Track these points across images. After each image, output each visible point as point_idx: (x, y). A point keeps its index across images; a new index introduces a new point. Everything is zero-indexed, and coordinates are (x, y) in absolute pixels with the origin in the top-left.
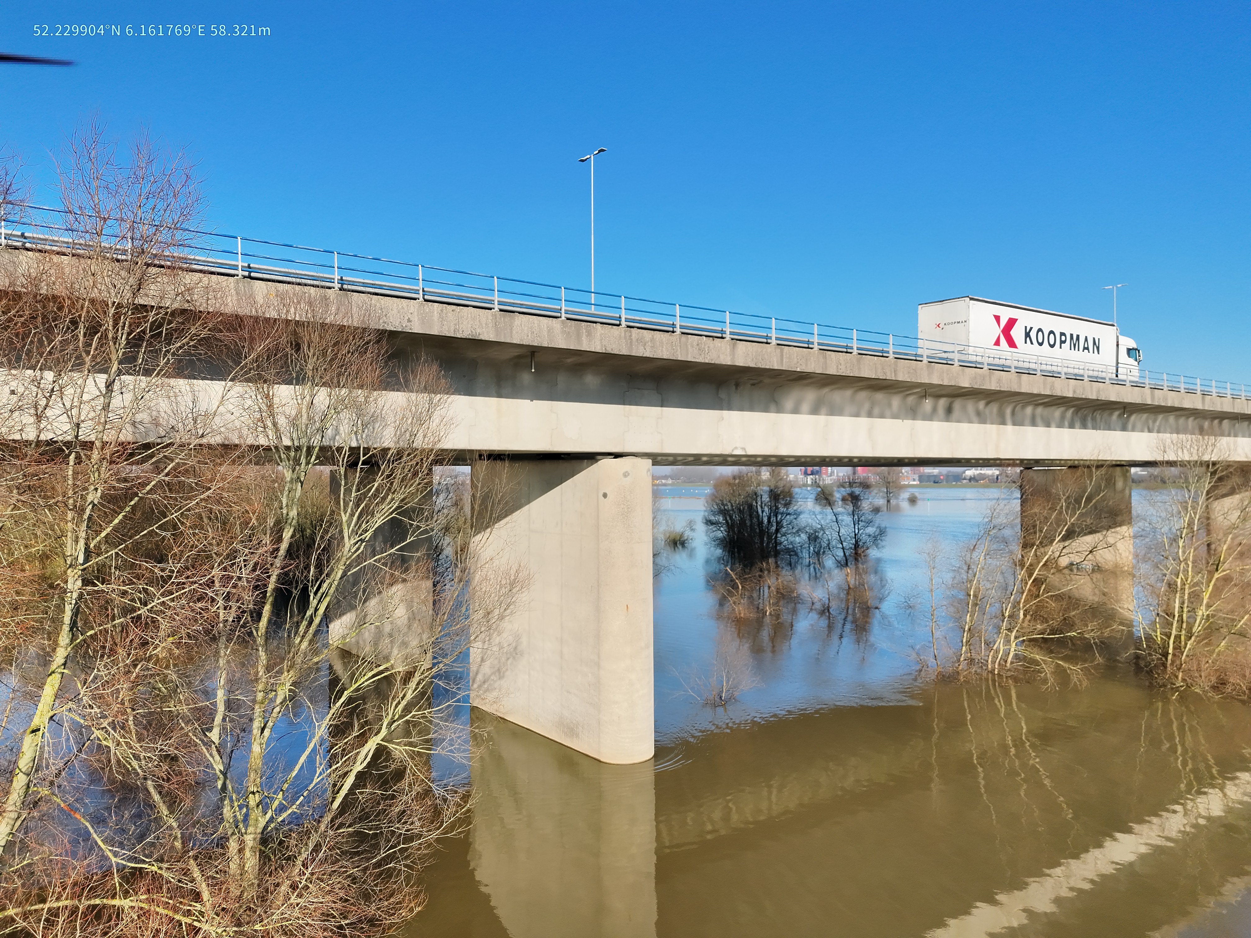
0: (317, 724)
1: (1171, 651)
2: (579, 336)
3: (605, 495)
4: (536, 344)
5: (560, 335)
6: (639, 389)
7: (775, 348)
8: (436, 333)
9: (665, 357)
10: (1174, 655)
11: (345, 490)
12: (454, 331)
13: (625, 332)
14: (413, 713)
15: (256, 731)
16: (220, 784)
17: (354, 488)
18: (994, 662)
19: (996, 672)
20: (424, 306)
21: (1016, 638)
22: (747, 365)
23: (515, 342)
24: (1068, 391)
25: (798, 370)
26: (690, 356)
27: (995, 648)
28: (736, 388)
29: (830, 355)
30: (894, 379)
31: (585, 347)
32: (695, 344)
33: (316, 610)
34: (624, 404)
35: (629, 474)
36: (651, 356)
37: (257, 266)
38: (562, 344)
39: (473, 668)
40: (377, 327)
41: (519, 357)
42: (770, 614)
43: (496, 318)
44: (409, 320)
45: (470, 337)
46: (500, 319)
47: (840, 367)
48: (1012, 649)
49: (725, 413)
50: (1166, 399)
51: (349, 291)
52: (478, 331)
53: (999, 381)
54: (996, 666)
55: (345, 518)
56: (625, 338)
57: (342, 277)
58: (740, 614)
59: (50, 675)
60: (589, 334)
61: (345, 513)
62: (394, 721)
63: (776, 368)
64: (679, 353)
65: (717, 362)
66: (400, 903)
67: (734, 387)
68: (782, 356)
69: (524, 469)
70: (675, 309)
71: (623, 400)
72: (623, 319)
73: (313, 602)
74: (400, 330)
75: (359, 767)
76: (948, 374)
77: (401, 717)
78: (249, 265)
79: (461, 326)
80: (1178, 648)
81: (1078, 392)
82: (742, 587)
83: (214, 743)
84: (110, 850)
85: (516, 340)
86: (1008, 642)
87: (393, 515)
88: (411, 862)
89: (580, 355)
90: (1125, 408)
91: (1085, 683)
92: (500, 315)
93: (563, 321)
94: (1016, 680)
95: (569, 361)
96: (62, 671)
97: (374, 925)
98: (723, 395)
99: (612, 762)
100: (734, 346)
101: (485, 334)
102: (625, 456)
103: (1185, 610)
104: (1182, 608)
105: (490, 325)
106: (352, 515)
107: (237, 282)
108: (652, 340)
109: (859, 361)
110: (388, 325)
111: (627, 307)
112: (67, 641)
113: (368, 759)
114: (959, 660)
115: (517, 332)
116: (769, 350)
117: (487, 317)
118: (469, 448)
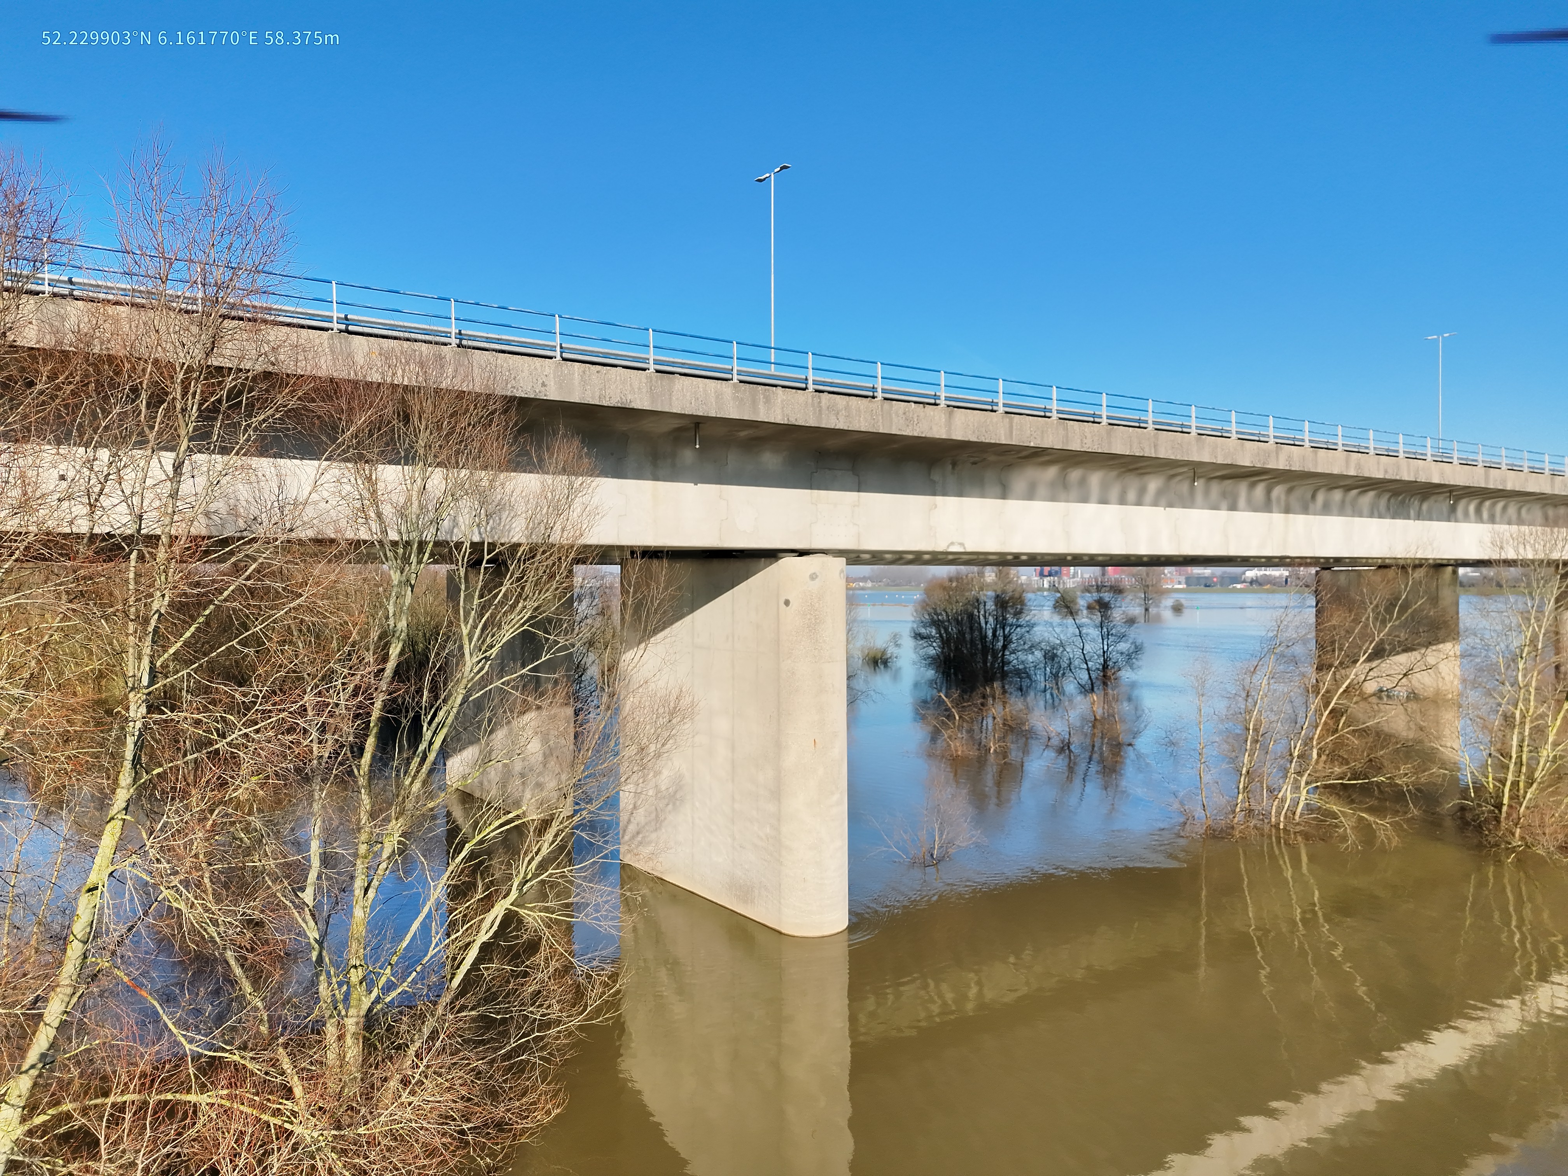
0: (432, 884)
1: (1506, 801)
2: (754, 403)
3: (787, 603)
4: (701, 414)
5: (731, 402)
6: (830, 469)
7: (1003, 418)
8: (577, 400)
9: (862, 430)
10: (1510, 806)
11: (465, 596)
12: (600, 398)
13: (813, 397)
14: (550, 871)
15: (358, 892)
16: (314, 955)
17: (477, 593)
18: (1278, 814)
19: (1281, 827)
20: (562, 365)
21: (1307, 783)
22: (966, 439)
23: (675, 411)
24: (1378, 470)
25: (1032, 444)
26: (894, 427)
27: (1280, 796)
28: (953, 468)
29: (1073, 426)
30: (1153, 455)
31: (763, 415)
32: (901, 412)
33: (431, 744)
34: (811, 489)
35: (817, 576)
36: (846, 428)
37: (355, 317)
38: (733, 413)
39: (624, 817)
40: (504, 393)
41: (680, 429)
42: (995, 751)
43: (651, 381)
44: (544, 385)
45: (619, 405)
46: (657, 382)
47: (1085, 441)
48: (1303, 798)
49: (939, 499)
50: (1504, 481)
51: (469, 347)
52: (629, 397)
53: (1289, 458)
54: (1282, 819)
55: (465, 631)
56: (813, 405)
57: (460, 331)
58: (957, 751)
59: (109, 821)
60: (767, 400)
61: (466, 625)
62: (527, 881)
63: (1003, 441)
64: (880, 423)
65: (929, 435)
66: (534, 1103)
67: (950, 467)
68: (1011, 427)
69: (685, 570)
70: (876, 368)
71: (810, 484)
72: (810, 382)
73: (427, 734)
74: (532, 396)
75: (483, 937)
76: (1223, 450)
77: (535, 876)
78: (346, 316)
79: (608, 391)
80: (1515, 797)
81: (1390, 471)
82: (960, 717)
83: (308, 906)
84: (184, 1036)
85: (676, 408)
86: (1297, 788)
87: (525, 627)
88: (549, 1053)
89: (757, 427)
90: (1450, 492)
91: (1395, 841)
92: (656, 377)
93: (734, 384)
94: (1307, 836)
95: (743, 434)
96: (124, 817)
97: (502, 1130)
98: (936, 476)
99: (796, 934)
100: (951, 414)
101: (638, 401)
102: (812, 553)
103: (1525, 749)
104: (1521, 747)
105: (644, 390)
106: (475, 627)
107: (331, 337)
108: (847, 407)
109: (1109, 433)
110: (517, 390)
111: (815, 367)
112: (129, 780)
113: (495, 928)
114: (1234, 812)
115: (677, 399)
116: (995, 420)
117: (640, 380)
118: (618, 544)
